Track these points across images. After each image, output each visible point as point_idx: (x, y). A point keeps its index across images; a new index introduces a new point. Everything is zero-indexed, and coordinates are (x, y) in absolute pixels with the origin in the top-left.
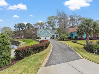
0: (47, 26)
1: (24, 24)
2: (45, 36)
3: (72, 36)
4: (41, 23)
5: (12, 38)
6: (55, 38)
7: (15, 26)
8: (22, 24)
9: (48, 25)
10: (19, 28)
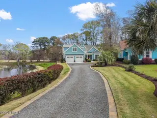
0: (83, 39)
1: (47, 38)
2: (73, 56)
3: (127, 55)
4: (74, 35)
5: (30, 61)
6: (94, 60)
7: (33, 42)
8: (44, 38)
9: (85, 38)
10: (40, 45)
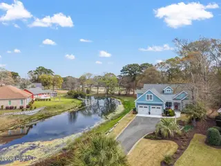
2: (148, 106)
